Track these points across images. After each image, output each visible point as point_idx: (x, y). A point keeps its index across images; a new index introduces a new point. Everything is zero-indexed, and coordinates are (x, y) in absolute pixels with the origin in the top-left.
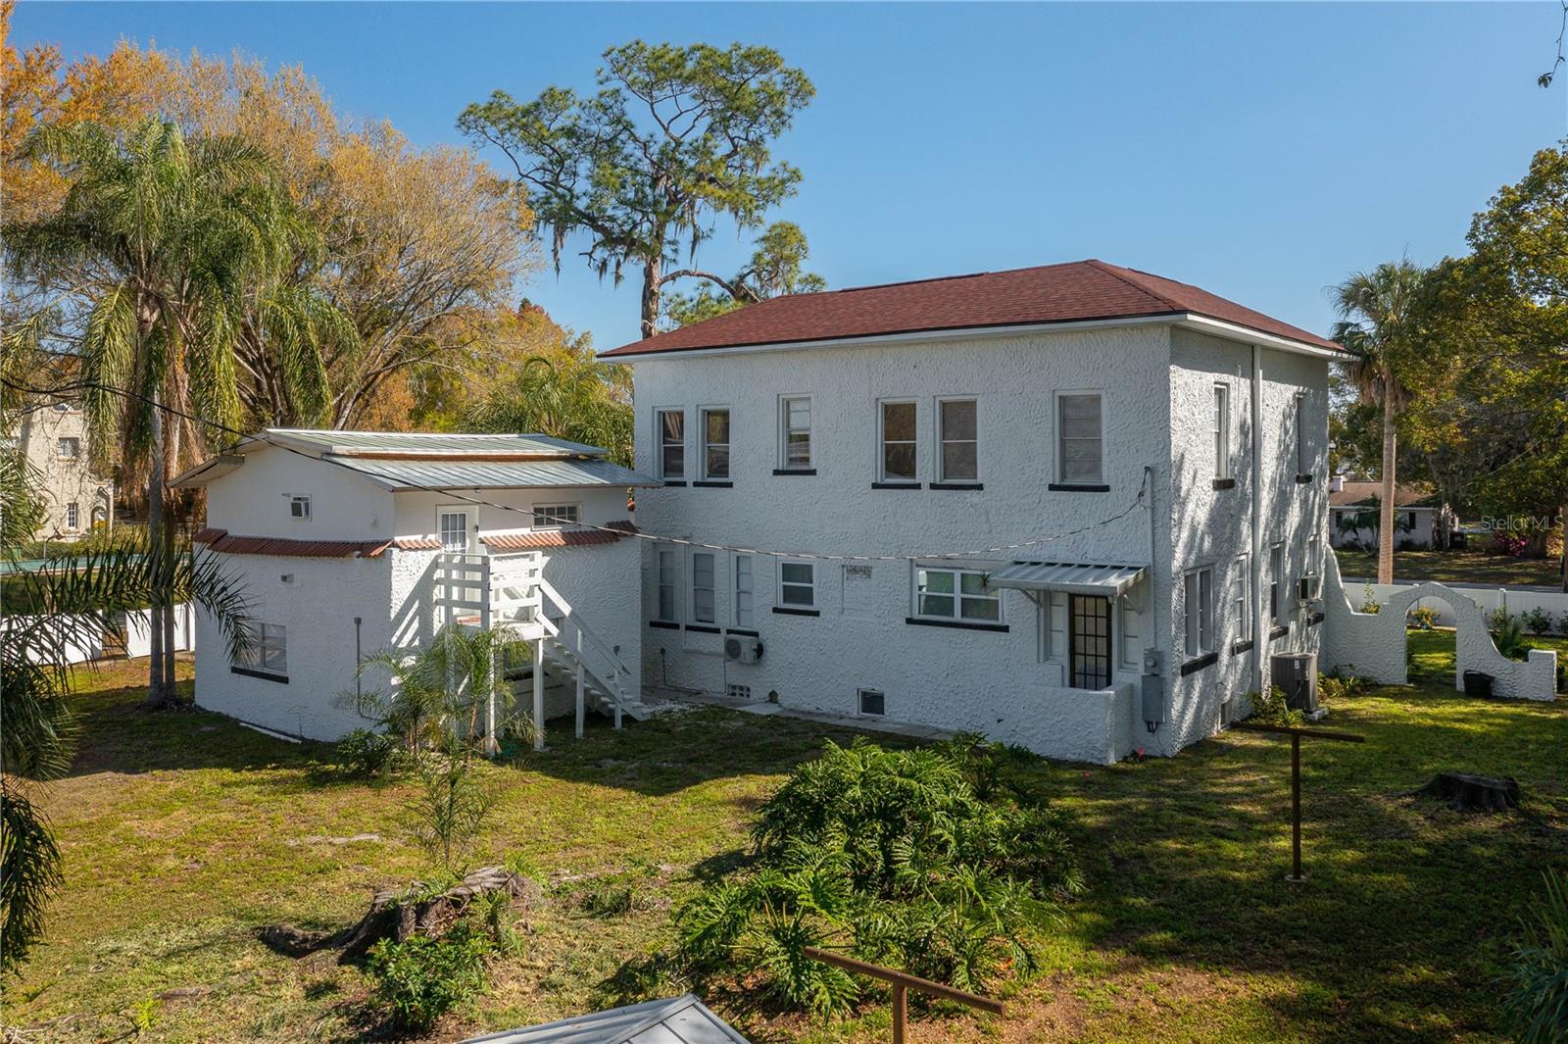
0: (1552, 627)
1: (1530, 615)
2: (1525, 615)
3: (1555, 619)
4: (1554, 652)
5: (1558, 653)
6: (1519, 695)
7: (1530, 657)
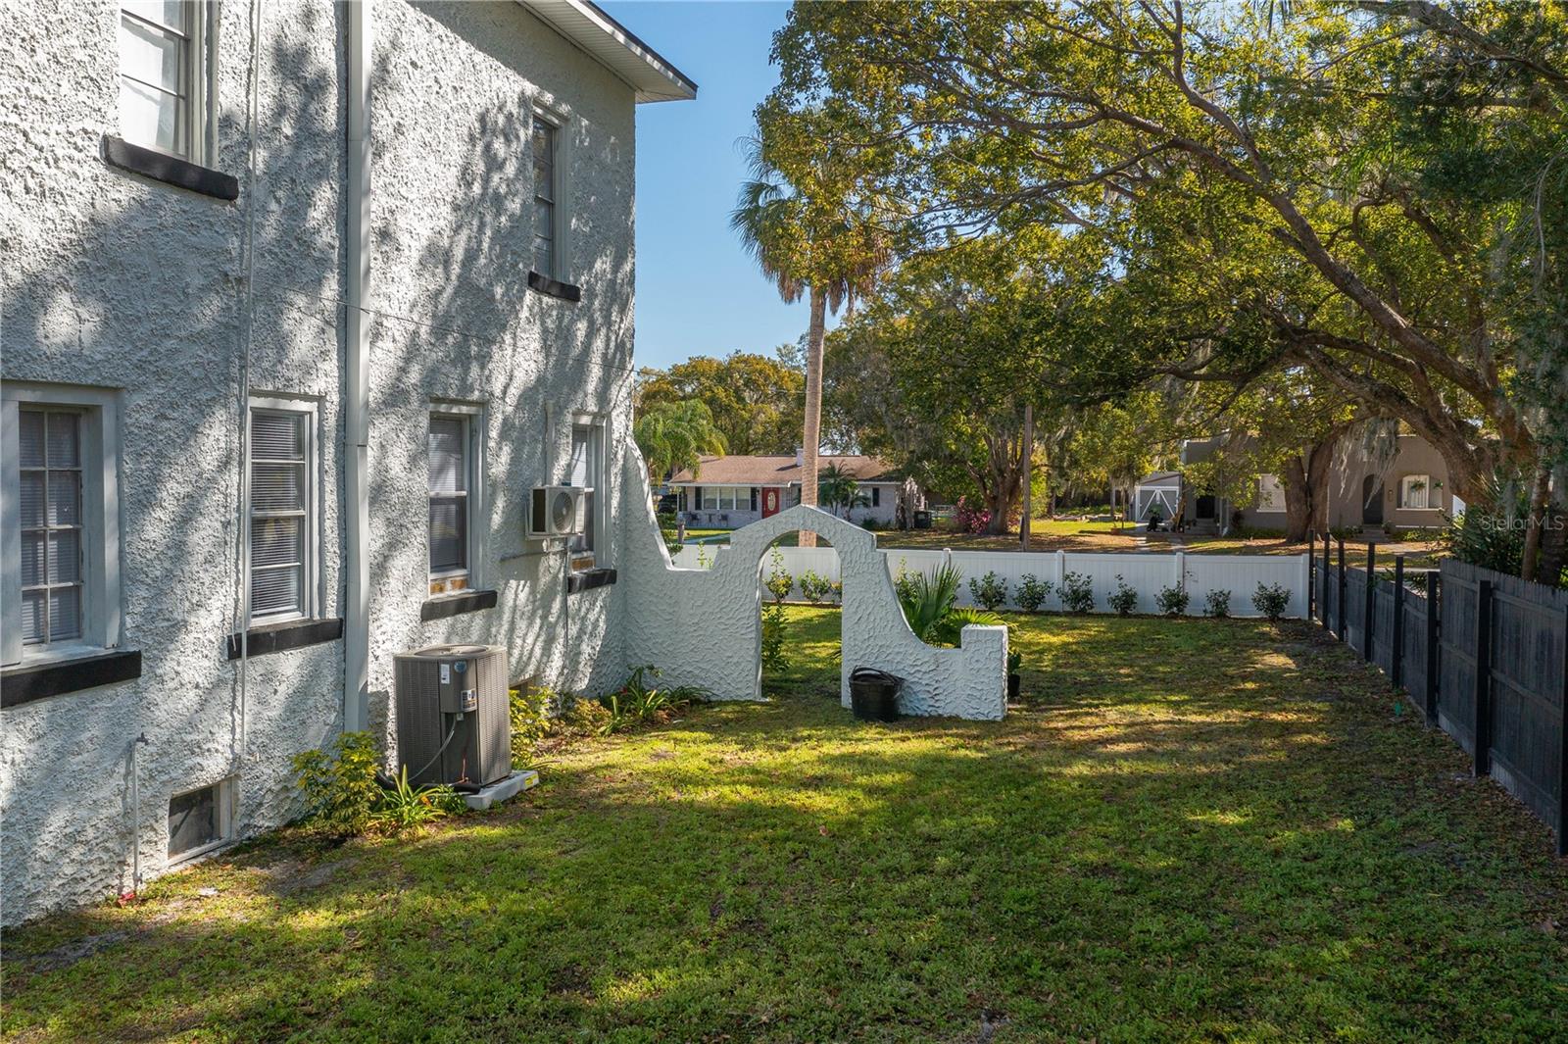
0: (1007, 599)
1: (980, 583)
2: (974, 582)
3: (1011, 588)
4: (1004, 628)
5: (1011, 631)
6: (947, 710)
7: (964, 639)
